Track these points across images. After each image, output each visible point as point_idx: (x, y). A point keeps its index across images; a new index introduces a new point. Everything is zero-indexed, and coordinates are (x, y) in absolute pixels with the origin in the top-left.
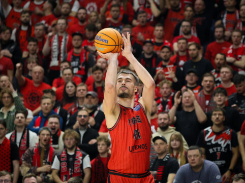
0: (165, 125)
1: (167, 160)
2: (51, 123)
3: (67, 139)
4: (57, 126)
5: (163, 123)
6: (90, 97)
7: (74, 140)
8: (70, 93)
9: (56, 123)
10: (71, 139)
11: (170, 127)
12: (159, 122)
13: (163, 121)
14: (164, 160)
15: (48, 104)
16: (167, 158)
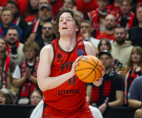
0: (121, 40)
1: (113, 75)
2: (10, 35)
3: (27, 51)
4: (16, 38)
5: (119, 37)
6: (45, 9)
7: (33, 52)
8: (33, 5)
9: (15, 35)
10: (31, 51)
11: (127, 42)
12: (116, 36)
13: (119, 35)
14: (110, 75)
15: (8, 15)
16: (113, 73)
